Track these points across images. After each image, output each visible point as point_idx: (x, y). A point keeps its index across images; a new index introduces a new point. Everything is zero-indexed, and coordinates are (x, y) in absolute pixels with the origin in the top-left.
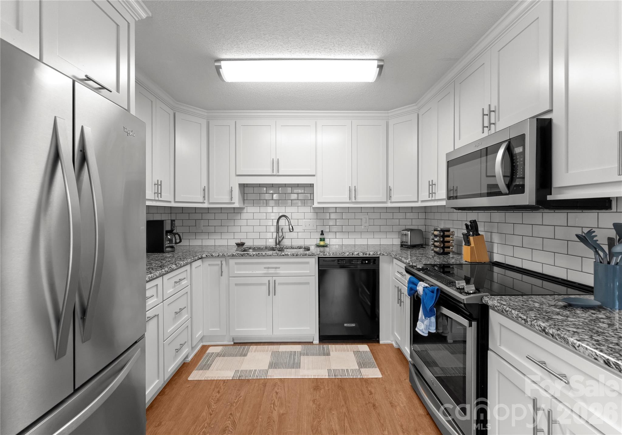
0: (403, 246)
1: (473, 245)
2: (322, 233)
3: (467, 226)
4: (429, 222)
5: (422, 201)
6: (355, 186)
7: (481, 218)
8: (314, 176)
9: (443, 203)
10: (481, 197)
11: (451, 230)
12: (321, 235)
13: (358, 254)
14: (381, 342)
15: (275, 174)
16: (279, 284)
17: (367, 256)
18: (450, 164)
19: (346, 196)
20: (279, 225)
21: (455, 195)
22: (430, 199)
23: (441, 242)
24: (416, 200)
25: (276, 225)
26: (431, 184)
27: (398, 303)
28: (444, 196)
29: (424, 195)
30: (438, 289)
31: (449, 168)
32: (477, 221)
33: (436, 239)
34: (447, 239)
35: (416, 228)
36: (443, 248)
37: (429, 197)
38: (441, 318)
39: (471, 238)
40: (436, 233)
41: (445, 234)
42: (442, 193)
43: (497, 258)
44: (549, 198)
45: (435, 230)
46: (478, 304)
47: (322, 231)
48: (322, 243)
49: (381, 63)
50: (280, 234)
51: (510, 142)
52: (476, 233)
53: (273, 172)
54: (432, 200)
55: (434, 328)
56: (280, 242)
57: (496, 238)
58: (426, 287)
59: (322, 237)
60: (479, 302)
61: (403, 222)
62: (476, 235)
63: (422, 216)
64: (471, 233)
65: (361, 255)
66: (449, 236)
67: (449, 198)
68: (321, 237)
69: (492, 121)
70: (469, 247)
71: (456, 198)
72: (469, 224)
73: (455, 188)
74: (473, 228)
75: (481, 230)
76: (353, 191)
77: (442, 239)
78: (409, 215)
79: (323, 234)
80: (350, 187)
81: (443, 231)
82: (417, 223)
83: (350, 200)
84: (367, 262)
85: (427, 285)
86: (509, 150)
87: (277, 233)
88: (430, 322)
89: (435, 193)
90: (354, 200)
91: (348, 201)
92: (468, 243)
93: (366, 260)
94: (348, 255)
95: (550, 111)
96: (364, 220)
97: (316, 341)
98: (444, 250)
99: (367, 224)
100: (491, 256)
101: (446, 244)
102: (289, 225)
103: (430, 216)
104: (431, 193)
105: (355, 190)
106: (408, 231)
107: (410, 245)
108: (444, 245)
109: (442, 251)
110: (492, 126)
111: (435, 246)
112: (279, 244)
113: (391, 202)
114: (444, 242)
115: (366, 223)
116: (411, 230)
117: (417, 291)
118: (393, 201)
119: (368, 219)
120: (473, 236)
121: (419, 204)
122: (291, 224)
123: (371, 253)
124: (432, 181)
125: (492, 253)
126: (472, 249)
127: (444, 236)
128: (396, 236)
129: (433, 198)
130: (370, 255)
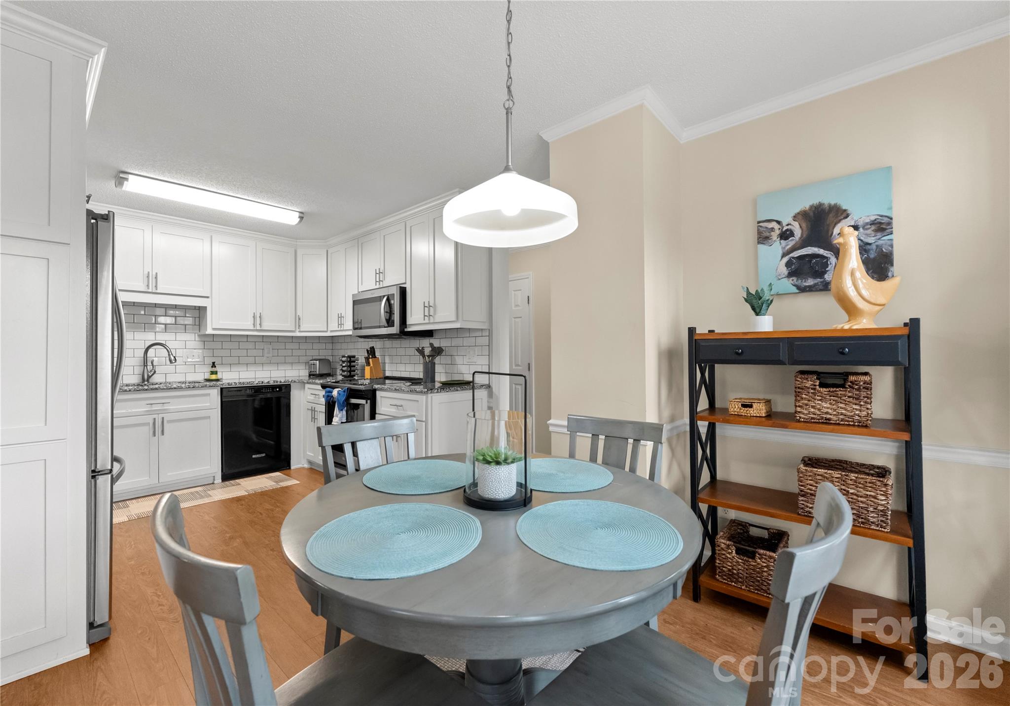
0: (312, 375)
1: (372, 365)
2: (214, 365)
3: (368, 351)
4: (336, 352)
5: (331, 331)
6: (260, 313)
7: (377, 344)
8: (208, 297)
9: (350, 333)
10: (380, 328)
11: (356, 357)
12: (212, 367)
13: (268, 382)
14: (292, 468)
15: (150, 290)
16: (169, 422)
17: (279, 383)
18: (355, 303)
19: (249, 323)
20: (148, 356)
21: (360, 326)
22: (339, 329)
23: (349, 366)
24: (326, 330)
25: (143, 356)
26: (340, 316)
27: (312, 421)
28: (351, 327)
29: (334, 326)
30: (348, 388)
31: (355, 306)
32: (375, 347)
33: (344, 365)
34: (353, 364)
35: (324, 358)
36: (350, 371)
37: (338, 328)
38: (350, 411)
39: (371, 360)
40: (344, 359)
41: (351, 359)
42: (349, 324)
43: (388, 374)
44: (406, 330)
45: (343, 357)
46: (370, 390)
47: (214, 363)
48: (214, 377)
49: (302, 215)
50: (150, 368)
51: (388, 297)
52: (374, 356)
53: (148, 288)
54: (341, 330)
55: (345, 418)
56: (149, 377)
57: (387, 360)
58: (340, 391)
59: (214, 369)
60: (370, 388)
61: (309, 353)
62: (374, 358)
63: (330, 346)
64: (371, 356)
65: (272, 383)
66: (354, 362)
67: (355, 329)
68: (212, 370)
69: (381, 279)
70: (369, 367)
71: (361, 328)
72: (369, 349)
73: (360, 321)
74: (372, 352)
75: (377, 354)
76: (258, 318)
77: (349, 364)
78: (316, 346)
79: (215, 367)
80: (254, 313)
81: (350, 357)
82: (325, 354)
83: (254, 327)
84: (278, 389)
85: (340, 389)
86: (388, 300)
87: (145, 366)
88: (342, 415)
89: (343, 324)
90: (258, 328)
91: (252, 328)
92: (368, 364)
93: (276, 388)
94: (257, 384)
95: (405, 283)
96: (266, 351)
97: (219, 480)
98: (350, 374)
99: (271, 355)
100: (384, 373)
101: (352, 368)
102: (169, 355)
103: (338, 346)
104: (340, 324)
105: (260, 317)
106: (317, 361)
107: (319, 374)
108: (351, 369)
109: (349, 374)
110: (381, 282)
111: (343, 371)
112: (148, 380)
113: (300, 331)
114: (350, 366)
115: (269, 353)
116: (320, 360)
117: (332, 396)
118: (301, 330)
119: (271, 350)
120: (372, 358)
121: (329, 334)
122: (172, 354)
123: (282, 381)
124: (341, 314)
125: (384, 371)
126: (371, 368)
127: (350, 362)
128: (303, 366)
129: (342, 329)
130: (281, 382)
